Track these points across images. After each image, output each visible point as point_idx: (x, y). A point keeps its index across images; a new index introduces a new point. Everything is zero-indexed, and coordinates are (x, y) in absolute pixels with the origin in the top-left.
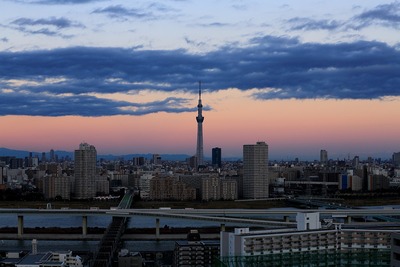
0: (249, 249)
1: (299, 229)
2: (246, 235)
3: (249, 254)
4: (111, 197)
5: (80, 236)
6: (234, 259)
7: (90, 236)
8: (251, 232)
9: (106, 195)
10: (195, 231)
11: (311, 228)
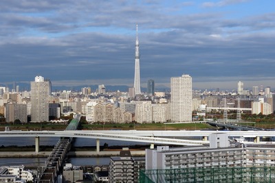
0: (169, 163)
1: (210, 147)
2: (167, 152)
3: (169, 168)
4: (61, 121)
5: (33, 153)
6: (155, 172)
7: (41, 153)
8: (171, 150)
9: (57, 119)
10: (127, 149)
11: (220, 146)
